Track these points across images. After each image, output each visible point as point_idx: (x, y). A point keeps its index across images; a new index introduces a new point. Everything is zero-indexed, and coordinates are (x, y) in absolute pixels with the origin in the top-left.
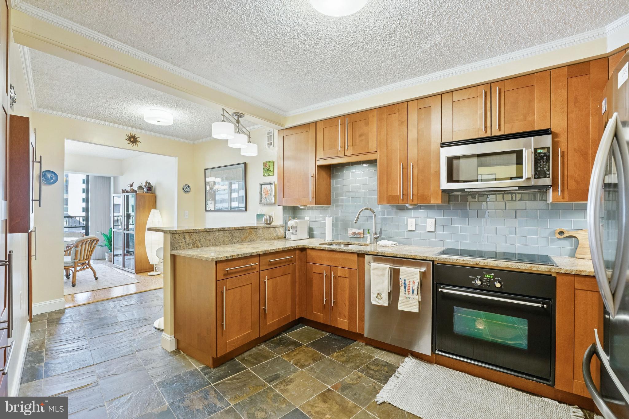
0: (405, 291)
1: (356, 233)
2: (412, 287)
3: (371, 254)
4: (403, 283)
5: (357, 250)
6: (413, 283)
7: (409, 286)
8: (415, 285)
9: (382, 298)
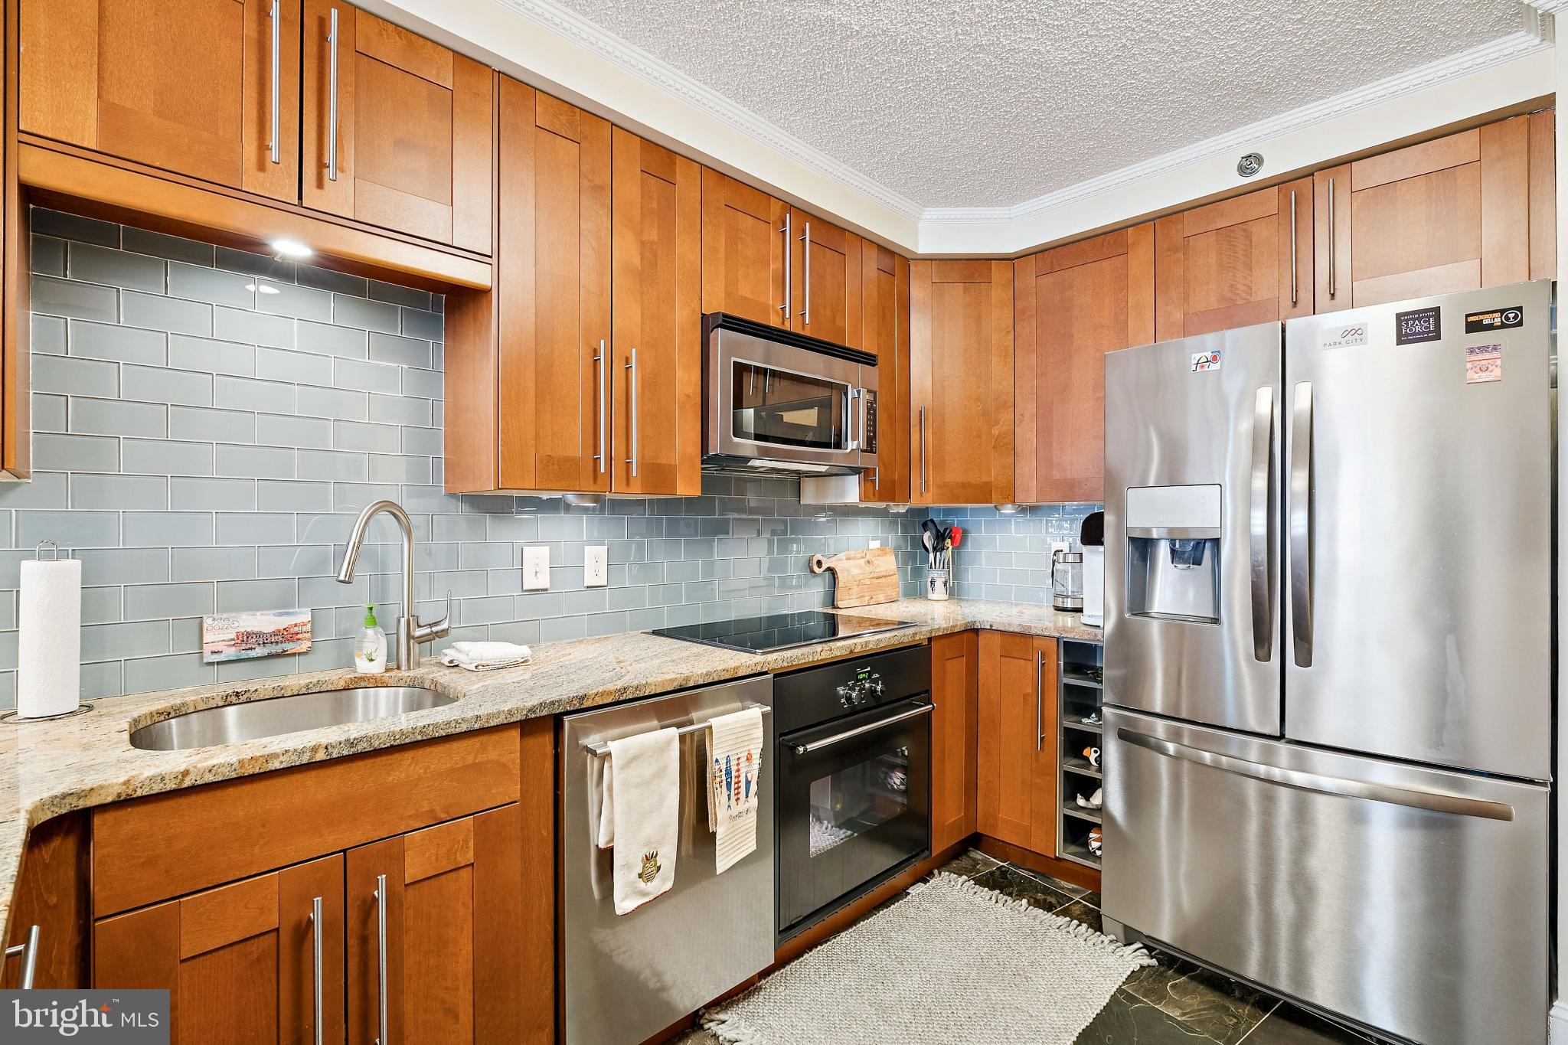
0: (729, 799)
1: (259, 635)
2: (744, 775)
3: (595, 704)
4: (724, 772)
5: (529, 705)
6: (747, 759)
7: (739, 776)
8: (754, 762)
9: (659, 868)
